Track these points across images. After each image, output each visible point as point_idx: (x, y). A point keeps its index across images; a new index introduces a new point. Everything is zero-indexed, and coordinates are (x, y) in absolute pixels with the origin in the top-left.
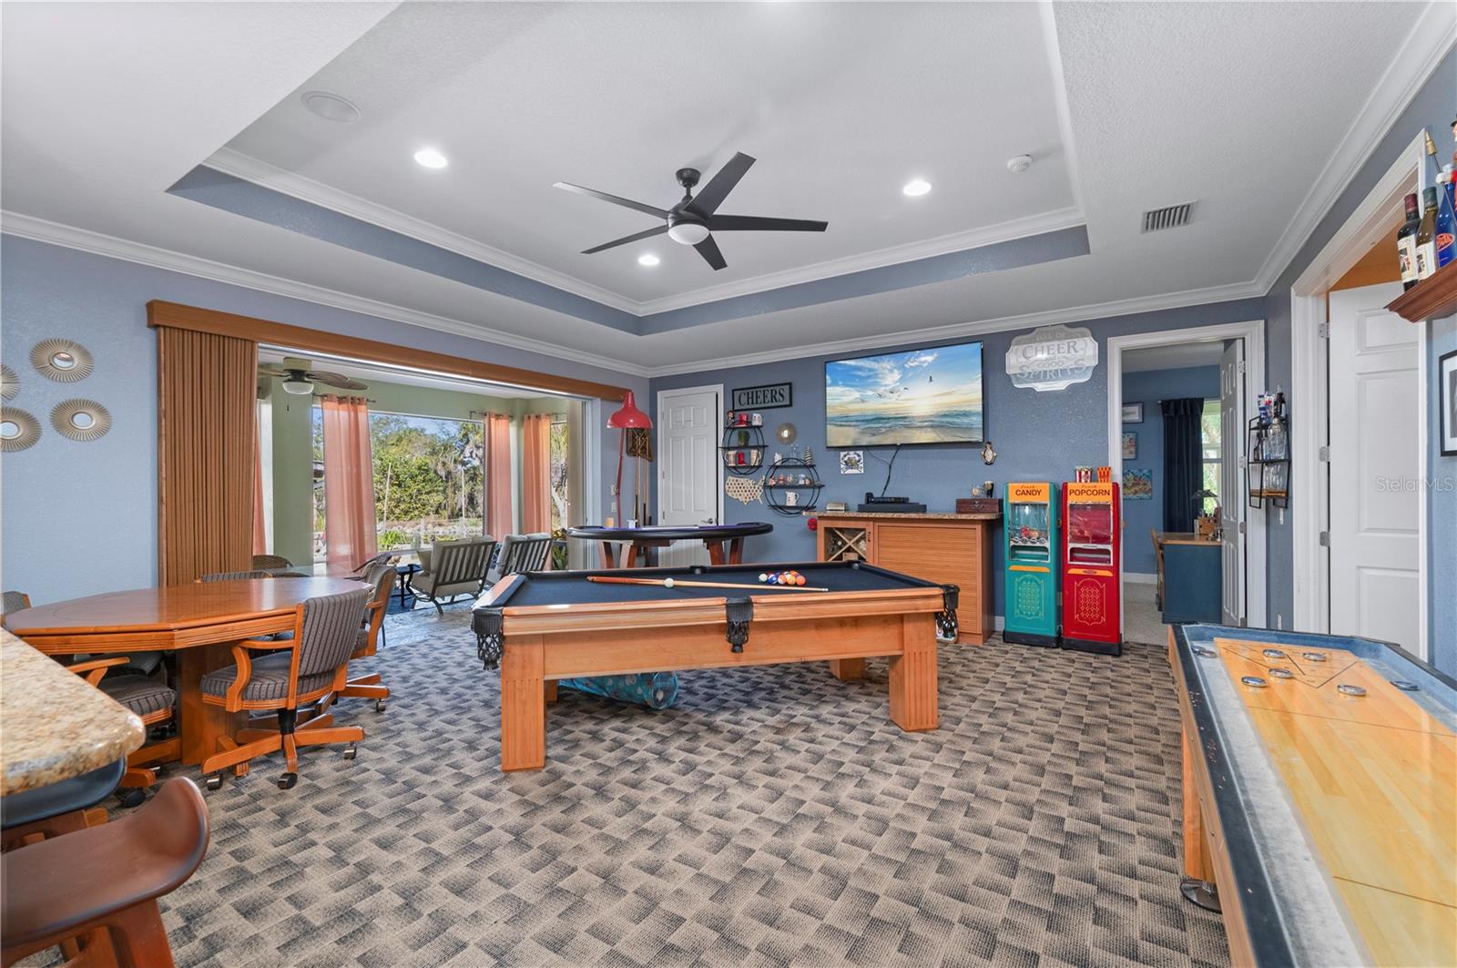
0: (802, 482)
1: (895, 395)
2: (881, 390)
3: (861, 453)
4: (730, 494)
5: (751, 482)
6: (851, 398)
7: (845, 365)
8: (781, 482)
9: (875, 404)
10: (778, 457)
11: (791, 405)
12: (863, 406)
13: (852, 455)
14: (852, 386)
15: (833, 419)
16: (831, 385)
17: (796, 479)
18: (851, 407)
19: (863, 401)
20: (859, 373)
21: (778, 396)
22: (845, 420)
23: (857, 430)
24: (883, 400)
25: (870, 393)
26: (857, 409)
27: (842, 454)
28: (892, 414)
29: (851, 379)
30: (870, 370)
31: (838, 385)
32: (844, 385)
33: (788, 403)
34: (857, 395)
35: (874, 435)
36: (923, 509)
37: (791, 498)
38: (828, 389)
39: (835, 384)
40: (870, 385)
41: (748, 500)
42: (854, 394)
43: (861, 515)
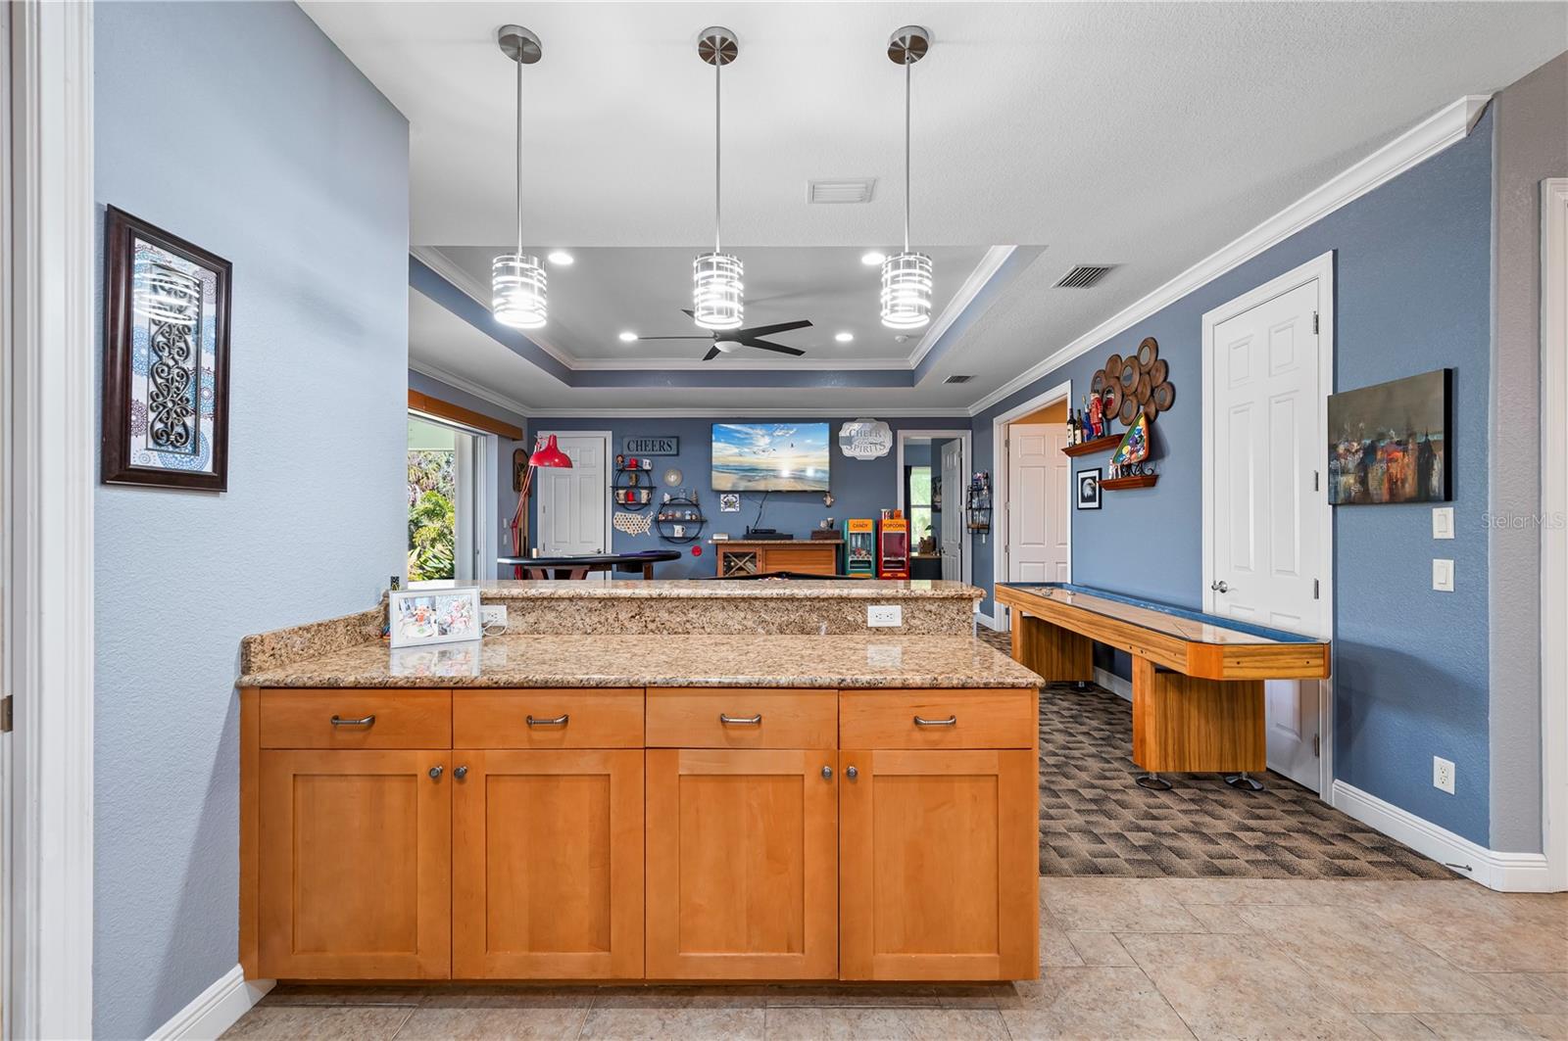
0: (688, 517)
1: (766, 453)
2: (755, 449)
3: (737, 496)
4: (618, 527)
5: (639, 517)
6: (731, 452)
7: (727, 428)
8: (670, 518)
9: (749, 459)
10: (667, 498)
11: (678, 455)
12: (741, 459)
13: (730, 497)
14: (733, 444)
15: (716, 467)
16: (716, 441)
17: (684, 516)
18: (731, 459)
19: (741, 456)
20: (738, 435)
21: (666, 446)
22: (727, 468)
23: (737, 476)
24: (756, 456)
25: (746, 450)
26: (735, 461)
27: (722, 496)
28: (764, 467)
29: (730, 438)
30: (747, 434)
31: (720, 441)
32: (726, 442)
33: (675, 453)
34: (737, 451)
35: (750, 481)
36: (791, 537)
37: (678, 531)
38: (714, 444)
39: (718, 441)
40: (746, 444)
41: (636, 532)
42: (735, 450)
43: (746, 542)
